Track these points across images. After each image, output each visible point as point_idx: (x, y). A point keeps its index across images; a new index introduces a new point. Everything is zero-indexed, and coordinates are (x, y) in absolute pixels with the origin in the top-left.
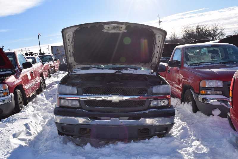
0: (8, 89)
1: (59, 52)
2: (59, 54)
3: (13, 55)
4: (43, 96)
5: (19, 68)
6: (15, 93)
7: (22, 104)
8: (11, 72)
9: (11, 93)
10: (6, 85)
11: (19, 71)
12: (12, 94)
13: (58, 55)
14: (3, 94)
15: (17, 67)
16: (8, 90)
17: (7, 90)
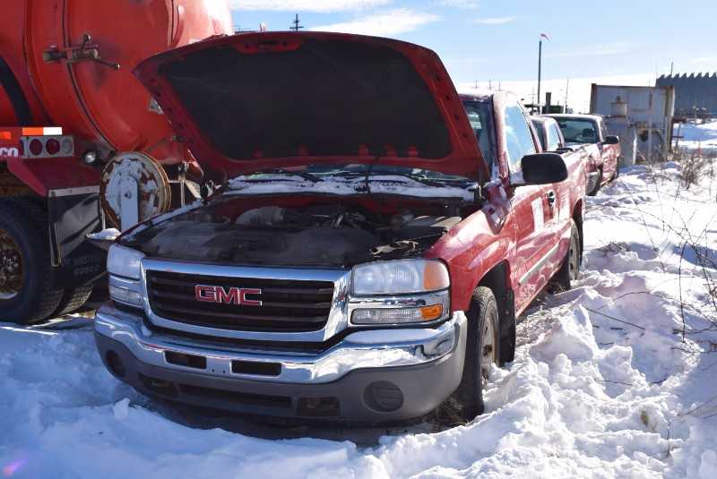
0: (449, 288)
1: (625, 109)
2: (620, 116)
3: (487, 108)
4: (584, 324)
5: (505, 175)
6: (474, 312)
7: (492, 355)
8: (467, 195)
9: (455, 313)
10: (443, 267)
11: (503, 193)
12: (460, 317)
13: (618, 121)
14: (418, 314)
15: (495, 169)
16: (447, 292)
17: (441, 293)
